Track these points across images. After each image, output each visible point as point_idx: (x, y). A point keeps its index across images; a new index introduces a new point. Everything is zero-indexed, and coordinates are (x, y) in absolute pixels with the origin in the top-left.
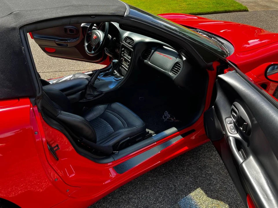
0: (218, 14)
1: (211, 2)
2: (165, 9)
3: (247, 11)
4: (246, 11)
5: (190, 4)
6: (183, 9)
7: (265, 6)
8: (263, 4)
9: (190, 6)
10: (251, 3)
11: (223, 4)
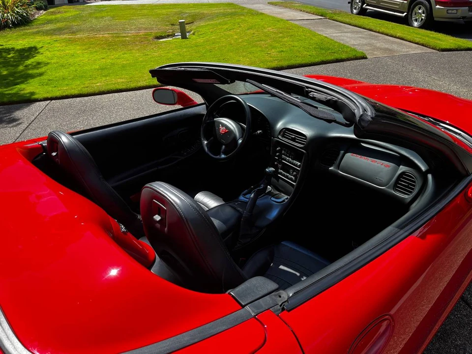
0: (328, 65)
1: (311, 47)
2: (248, 61)
3: (366, 58)
4: (364, 58)
5: (282, 51)
6: (276, 60)
7: (386, 50)
8: (383, 47)
9: (284, 54)
10: (364, 45)
11: (329, 49)
